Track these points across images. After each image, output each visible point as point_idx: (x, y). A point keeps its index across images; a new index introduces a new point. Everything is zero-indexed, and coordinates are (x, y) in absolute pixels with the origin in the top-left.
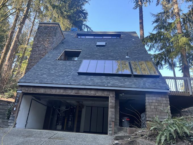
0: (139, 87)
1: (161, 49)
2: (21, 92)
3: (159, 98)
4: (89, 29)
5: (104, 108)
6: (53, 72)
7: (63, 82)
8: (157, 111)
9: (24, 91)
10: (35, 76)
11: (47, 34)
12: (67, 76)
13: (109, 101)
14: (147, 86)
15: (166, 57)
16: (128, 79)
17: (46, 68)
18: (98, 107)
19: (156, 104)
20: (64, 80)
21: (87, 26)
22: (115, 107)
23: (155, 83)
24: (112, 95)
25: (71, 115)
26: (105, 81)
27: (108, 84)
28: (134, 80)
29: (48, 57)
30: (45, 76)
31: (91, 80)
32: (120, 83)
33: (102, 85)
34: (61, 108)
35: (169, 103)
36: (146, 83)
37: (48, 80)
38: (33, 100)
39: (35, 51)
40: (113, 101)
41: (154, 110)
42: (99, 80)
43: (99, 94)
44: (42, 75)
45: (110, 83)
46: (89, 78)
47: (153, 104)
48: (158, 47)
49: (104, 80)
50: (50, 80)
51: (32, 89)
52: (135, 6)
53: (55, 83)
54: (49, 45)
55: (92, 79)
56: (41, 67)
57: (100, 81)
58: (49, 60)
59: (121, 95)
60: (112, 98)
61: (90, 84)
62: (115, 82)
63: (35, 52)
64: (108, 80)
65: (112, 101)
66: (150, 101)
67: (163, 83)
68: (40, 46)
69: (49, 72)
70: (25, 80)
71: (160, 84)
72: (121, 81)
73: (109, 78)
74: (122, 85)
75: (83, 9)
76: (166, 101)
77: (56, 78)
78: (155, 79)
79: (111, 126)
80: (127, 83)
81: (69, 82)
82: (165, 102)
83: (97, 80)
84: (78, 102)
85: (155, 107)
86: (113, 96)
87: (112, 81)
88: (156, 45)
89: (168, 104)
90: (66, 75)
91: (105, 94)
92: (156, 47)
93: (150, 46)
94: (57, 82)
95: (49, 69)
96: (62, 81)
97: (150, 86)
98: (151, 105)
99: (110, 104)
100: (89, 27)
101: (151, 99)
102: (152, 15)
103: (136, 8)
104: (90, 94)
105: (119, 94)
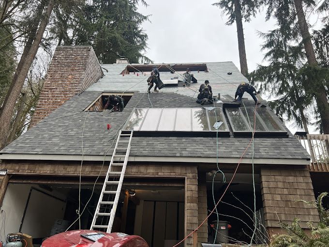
0: (247, 156)
1: (281, 92)
2: (4, 173)
3: (291, 179)
5: (178, 204)
6: (73, 133)
7: (90, 151)
8: (287, 206)
9: (10, 171)
10: (35, 141)
11: (69, 67)
12: (101, 139)
13: (186, 187)
14: (263, 154)
15: (289, 106)
16: (222, 141)
17: (60, 126)
18: (167, 202)
19: (286, 191)
20: (92, 146)
21: (147, 59)
22: (199, 201)
23: (278, 148)
24: (190, 175)
26: (177, 147)
27: (183, 152)
28: (236, 143)
29: (69, 107)
30: (55, 140)
31: (148, 145)
32: (207, 150)
33: (169, 155)
35: (312, 188)
36: (261, 148)
37: (61, 148)
38: (33, 190)
39: (47, 98)
40: (194, 188)
41: (282, 205)
42: (163, 145)
43: (164, 173)
44: (50, 139)
45: (187, 150)
46: (144, 142)
47: (279, 191)
48: (274, 89)
49: (174, 145)
50: (63, 148)
51: (27, 167)
52: (229, 20)
53: (74, 153)
54: (72, 86)
55: (150, 142)
56: (51, 125)
57: (167, 147)
58: (69, 112)
59: (210, 174)
60: (190, 182)
61: (145, 153)
62: (198, 147)
63: (45, 99)
64: (183, 145)
65: (191, 188)
66: (272, 185)
67: (295, 146)
68: (56, 89)
69: (65, 132)
70: (14, 149)
71: (289, 149)
72: (209, 145)
73: (184, 140)
74: (211, 153)
75: (139, 29)
76: (305, 183)
77: (78, 144)
78: (278, 139)
79: (192, 241)
80: (222, 149)
81: (103, 151)
82: (304, 186)
83: (161, 145)
85: (284, 197)
86: (193, 176)
87: (190, 145)
88: (270, 86)
89: (310, 191)
90: (98, 138)
91: (177, 173)
92: (271, 89)
94: (78, 152)
95: (67, 126)
96: (88, 149)
97: (270, 154)
98: (273, 192)
99: (187, 194)
100: (150, 60)
101: (273, 180)
102: (259, 35)
103: (230, 22)
104: (146, 174)
105: (207, 173)
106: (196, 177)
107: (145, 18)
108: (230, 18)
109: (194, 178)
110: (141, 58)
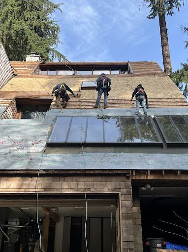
4: (62, 60)
5: (102, 218)
21: (58, 53)
25: (32, 238)
34: (9, 223)
40: (129, 204)
43: (97, 188)
52: (151, 13)
59: (144, 188)
75: (50, 20)
84: (48, 209)
86: (127, 192)
93: (184, 89)
99: (122, 211)
100: (61, 55)
102: (184, 31)
103: (153, 16)
104: (77, 191)
105: (140, 187)
106: (130, 192)
107: (56, 7)
108: (153, 11)
109: (128, 193)
110: (51, 52)
